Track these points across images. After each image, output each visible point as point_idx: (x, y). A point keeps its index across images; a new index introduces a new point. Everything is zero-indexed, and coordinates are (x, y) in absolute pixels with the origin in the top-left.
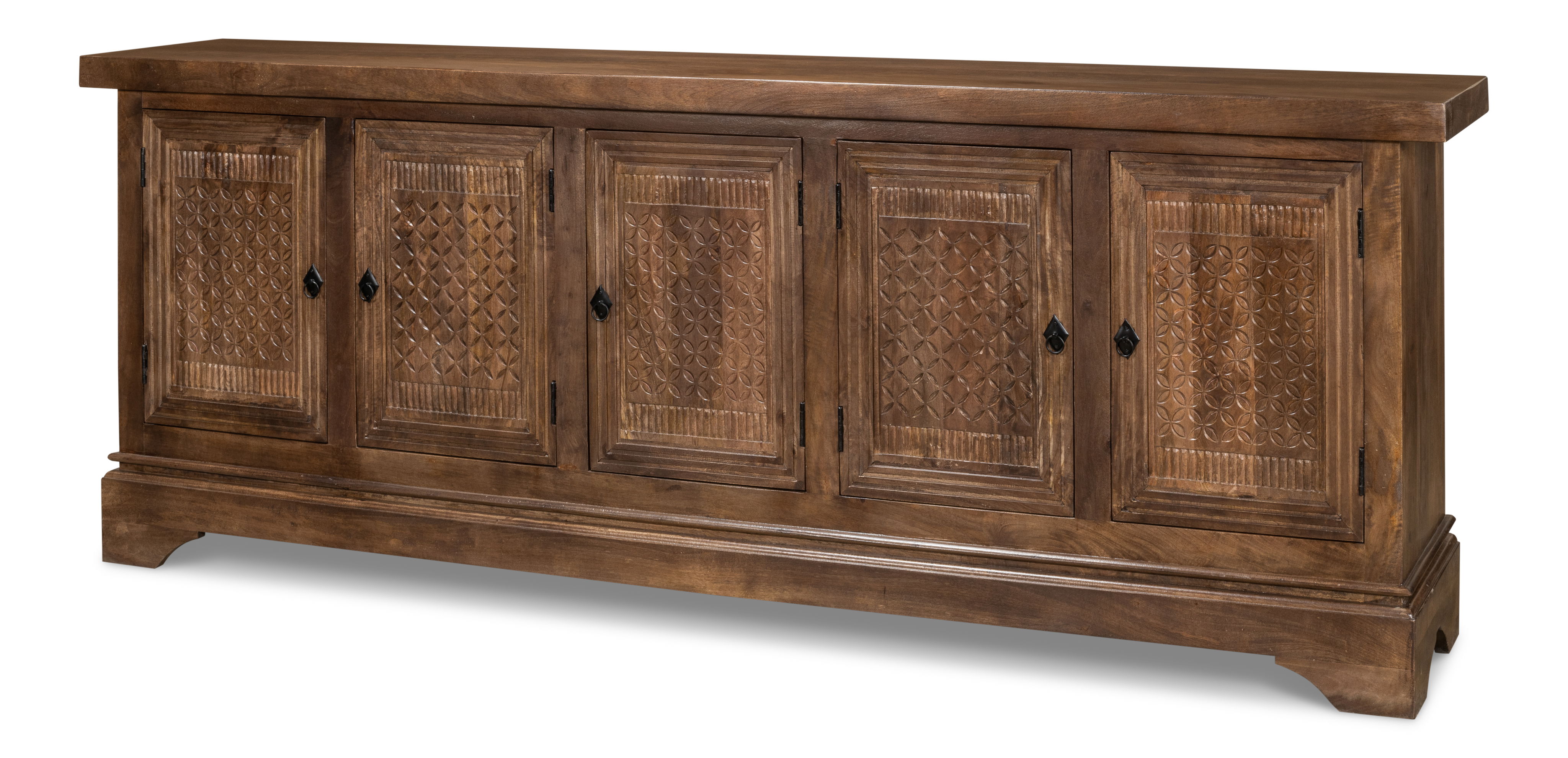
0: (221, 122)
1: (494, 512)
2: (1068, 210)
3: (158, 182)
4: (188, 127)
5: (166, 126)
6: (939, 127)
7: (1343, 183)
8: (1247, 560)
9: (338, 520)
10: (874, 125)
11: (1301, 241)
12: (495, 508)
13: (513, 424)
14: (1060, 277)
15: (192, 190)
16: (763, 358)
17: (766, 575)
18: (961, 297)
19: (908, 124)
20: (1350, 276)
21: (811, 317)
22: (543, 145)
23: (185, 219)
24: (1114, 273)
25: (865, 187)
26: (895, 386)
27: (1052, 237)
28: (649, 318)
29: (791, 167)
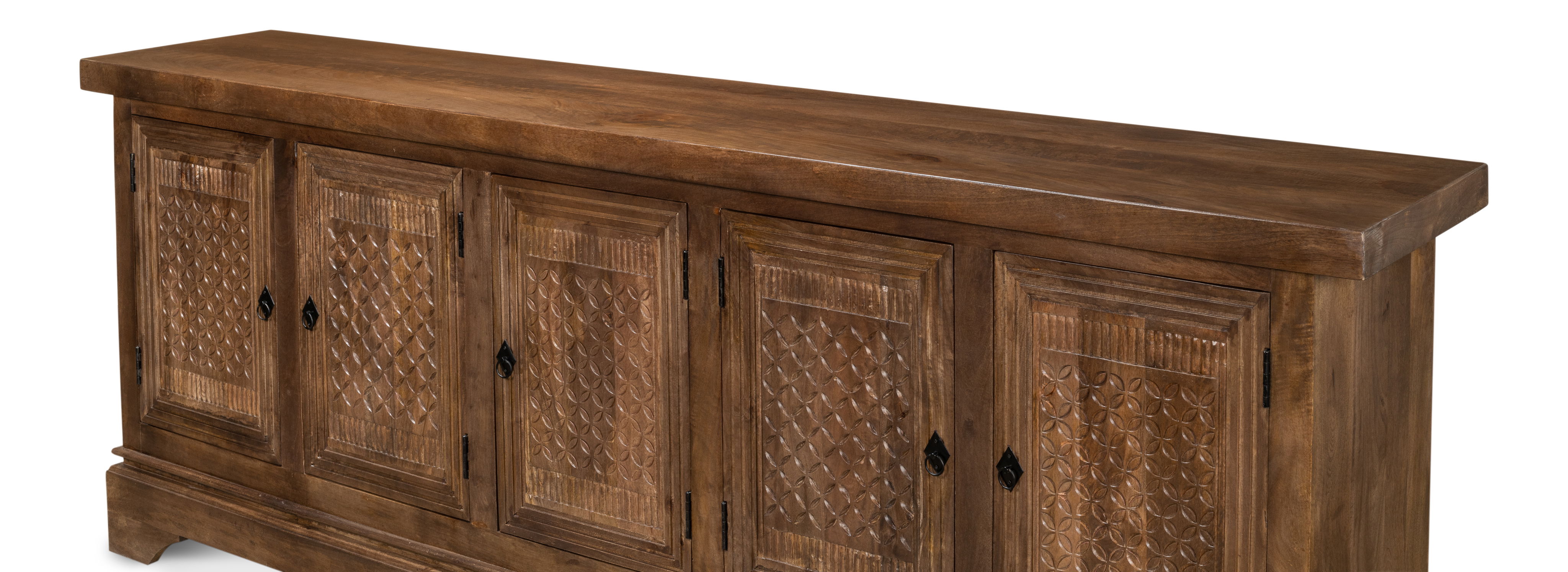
0: (192, 134)
1: (418, 559)
2: (949, 312)
3: (145, 188)
4: (168, 136)
5: (150, 134)
6: (815, 206)
7: (1248, 315)
11: (1200, 379)
12: (418, 555)
13: (433, 472)
14: (941, 388)
15: (172, 199)
16: (653, 437)
18: (842, 397)
20: (1254, 427)
21: (696, 401)
22: (454, 186)
23: (167, 226)
24: (997, 392)
25: (748, 264)
26: (777, 487)
27: (933, 341)
28: (549, 380)
29: (678, 234)
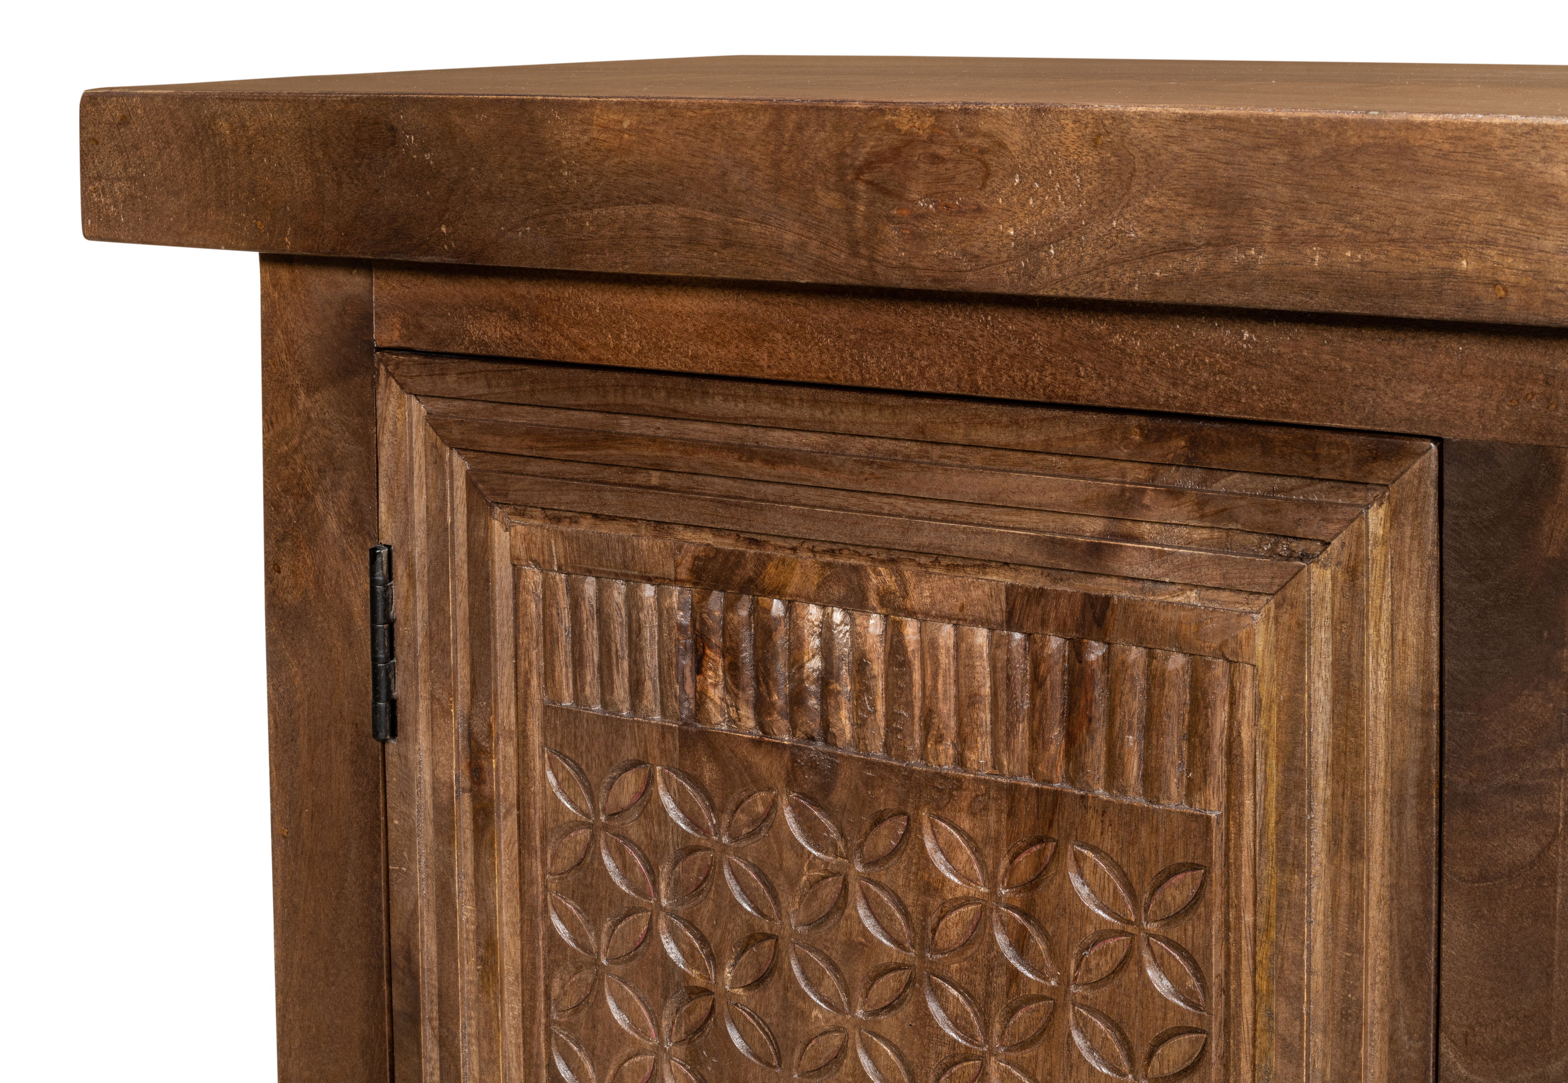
0: (779, 438)
3: (456, 725)
4: (600, 454)
15: (631, 782)
23: (595, 923)
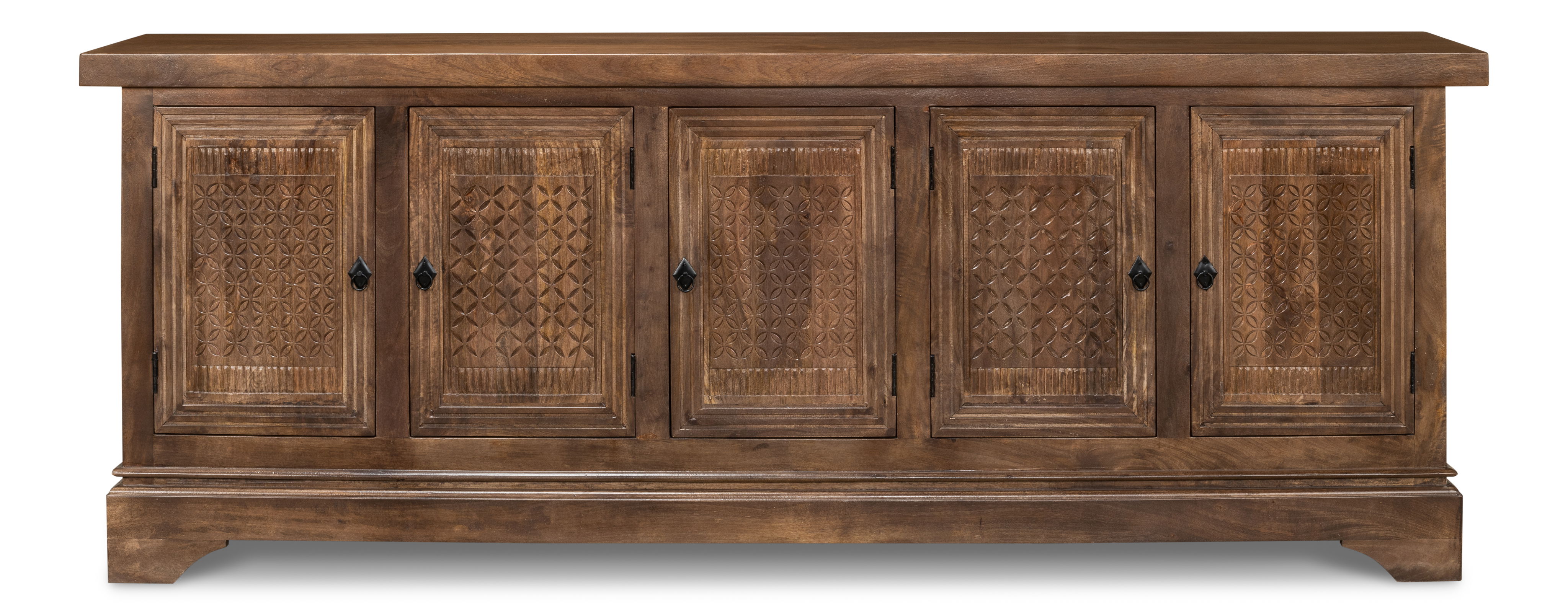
0: (248, 117)
1: (566, 488)
2: (1152, 161)
3: (172, 182)
4: (209, 123)
5: (182, 123)
6: (1030, 91)
7: (1397, 125)
8: (1312, 459)
9: (394, 512)
10: (966, 92)
11: (1360, 177)
12: (567, 484)
14: (1144, 221)
16: (853, 315)
17: (863, 520)
18: (1049, 245)
19: (1000, 89)
20: (1403, 205)
21: (903, 274)
22: (622, 124)
24: (1194, 215)
25: (956, 150)
26: (985, 332)
27: (1136, 186)
28: (735, 286)
29: (884, 135)
